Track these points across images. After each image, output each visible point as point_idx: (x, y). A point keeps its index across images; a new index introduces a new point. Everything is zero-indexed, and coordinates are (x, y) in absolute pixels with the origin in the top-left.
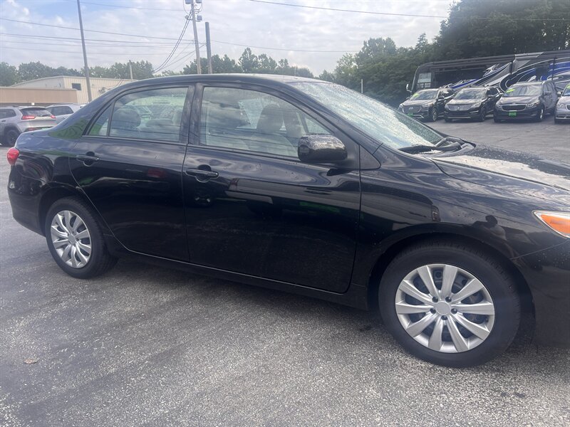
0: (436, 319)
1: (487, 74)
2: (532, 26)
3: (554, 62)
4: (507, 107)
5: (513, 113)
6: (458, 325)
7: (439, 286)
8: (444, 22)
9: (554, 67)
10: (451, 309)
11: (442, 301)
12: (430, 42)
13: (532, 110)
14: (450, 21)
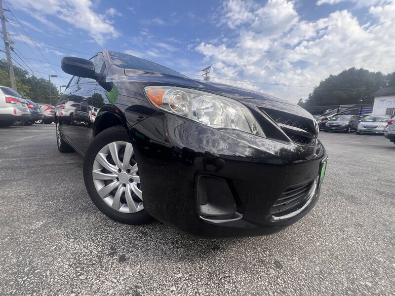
0: (119, 185)
1: (325, 113)
2: (354, 96)
3: (361, 109)
4: (331, 125)
5: (334, 128)
6: (132, 192)
7: (121, 159)
8: (310, 94)
9: (361, 111)
10: (129, 179)
11: (124, 172)
12: (304, 102)
13: (344, 128)
14: (313, 93)
